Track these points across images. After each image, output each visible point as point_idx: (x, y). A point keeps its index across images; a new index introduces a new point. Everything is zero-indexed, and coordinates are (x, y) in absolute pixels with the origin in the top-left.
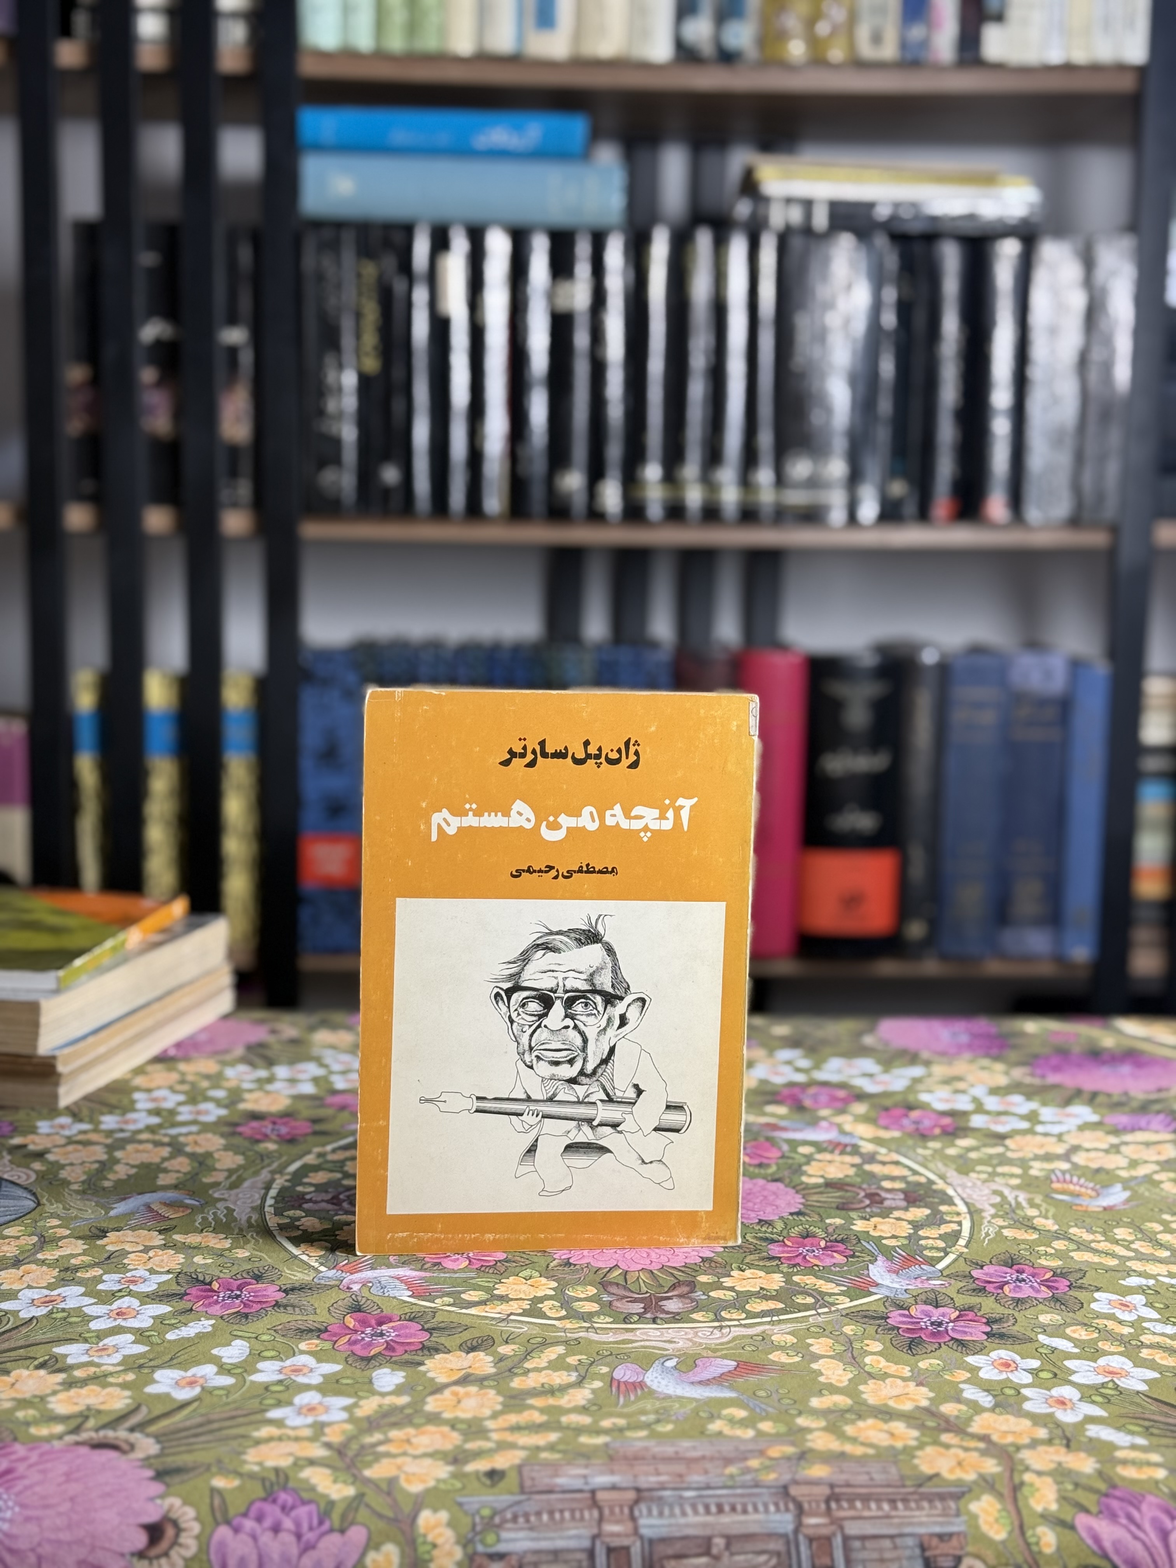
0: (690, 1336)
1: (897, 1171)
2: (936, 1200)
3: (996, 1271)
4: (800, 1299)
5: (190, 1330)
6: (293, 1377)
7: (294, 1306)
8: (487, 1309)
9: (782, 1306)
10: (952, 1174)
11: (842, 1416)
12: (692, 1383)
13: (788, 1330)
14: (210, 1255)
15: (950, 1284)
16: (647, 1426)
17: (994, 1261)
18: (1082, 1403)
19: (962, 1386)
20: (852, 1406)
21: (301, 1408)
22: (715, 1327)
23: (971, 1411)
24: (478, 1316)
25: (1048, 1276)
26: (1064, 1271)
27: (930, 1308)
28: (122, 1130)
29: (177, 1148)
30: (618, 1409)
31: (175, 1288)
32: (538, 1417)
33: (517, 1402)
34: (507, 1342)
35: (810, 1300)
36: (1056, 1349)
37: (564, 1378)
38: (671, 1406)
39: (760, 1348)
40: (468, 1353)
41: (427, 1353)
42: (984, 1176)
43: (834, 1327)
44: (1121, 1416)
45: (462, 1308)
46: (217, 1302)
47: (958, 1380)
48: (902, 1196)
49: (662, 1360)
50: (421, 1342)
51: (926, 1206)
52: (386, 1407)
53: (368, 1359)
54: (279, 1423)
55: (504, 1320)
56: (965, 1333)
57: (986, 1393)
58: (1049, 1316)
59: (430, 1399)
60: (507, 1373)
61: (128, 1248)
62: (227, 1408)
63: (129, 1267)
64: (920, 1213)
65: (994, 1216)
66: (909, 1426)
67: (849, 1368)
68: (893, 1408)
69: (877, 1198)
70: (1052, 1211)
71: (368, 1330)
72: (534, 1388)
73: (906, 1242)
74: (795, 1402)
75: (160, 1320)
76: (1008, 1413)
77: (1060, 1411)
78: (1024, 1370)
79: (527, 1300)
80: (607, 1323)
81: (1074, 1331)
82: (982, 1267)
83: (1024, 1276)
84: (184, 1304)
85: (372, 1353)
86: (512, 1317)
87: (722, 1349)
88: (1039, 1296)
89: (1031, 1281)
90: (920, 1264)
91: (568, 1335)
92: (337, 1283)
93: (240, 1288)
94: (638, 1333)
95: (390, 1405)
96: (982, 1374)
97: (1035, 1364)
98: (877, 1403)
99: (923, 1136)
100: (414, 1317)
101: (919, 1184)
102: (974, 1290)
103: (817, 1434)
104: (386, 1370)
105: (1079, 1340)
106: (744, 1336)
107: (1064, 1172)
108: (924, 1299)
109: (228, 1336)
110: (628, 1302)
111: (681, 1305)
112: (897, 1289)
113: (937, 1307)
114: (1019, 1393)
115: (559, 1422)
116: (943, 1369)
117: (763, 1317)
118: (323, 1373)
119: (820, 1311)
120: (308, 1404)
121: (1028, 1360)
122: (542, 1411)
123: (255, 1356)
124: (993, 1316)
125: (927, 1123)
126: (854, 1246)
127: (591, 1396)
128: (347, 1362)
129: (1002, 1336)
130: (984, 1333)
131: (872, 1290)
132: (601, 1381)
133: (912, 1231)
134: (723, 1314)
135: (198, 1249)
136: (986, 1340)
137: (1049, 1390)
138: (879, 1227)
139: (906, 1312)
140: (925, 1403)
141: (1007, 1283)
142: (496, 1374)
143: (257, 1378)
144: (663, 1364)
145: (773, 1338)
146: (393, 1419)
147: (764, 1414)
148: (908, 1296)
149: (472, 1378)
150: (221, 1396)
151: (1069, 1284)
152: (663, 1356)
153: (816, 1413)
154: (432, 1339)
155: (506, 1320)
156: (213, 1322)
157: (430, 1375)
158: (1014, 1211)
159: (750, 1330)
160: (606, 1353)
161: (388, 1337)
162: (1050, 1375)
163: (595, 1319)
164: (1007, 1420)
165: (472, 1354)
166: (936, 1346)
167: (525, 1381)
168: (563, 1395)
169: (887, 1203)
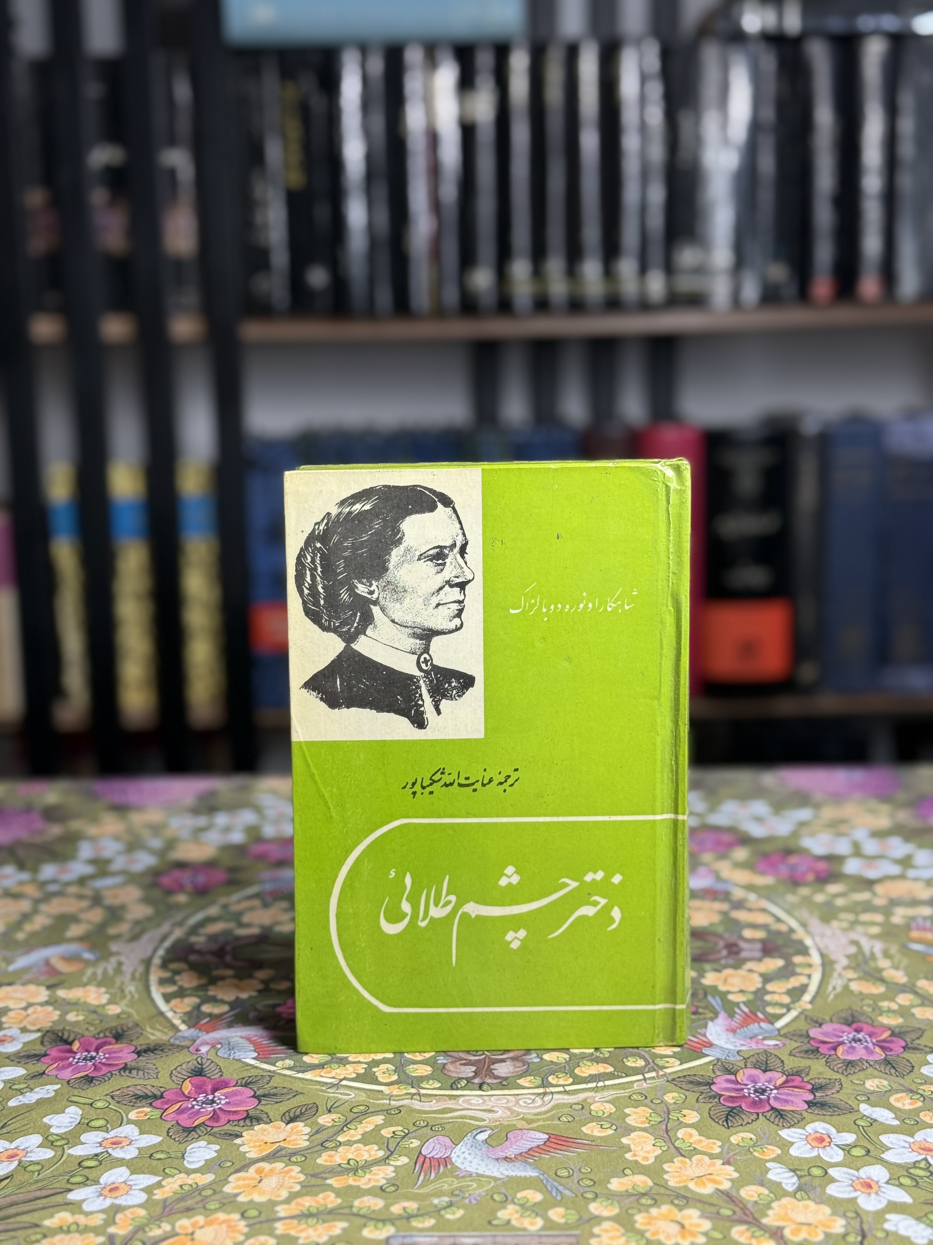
0: (510, 1105)
1: (761, 919)
2: (791, 950)
3: (834, 1030)
4: (631, 1062)
5: (31, 1098)
6: (110, 1151)
7: (138, 1069)
8: (322, 1074)
9: (610, 1069)
10: (815, 924)
11: (638, 1200)
12: (497, 1159)
13: (610, 1098)
14: (83, 1010)
15: (784, 1045)
16: (438, 1211)
17: (834, 1019)
18: (889, 1186)
19: (769, 1165)
20: (651, 1188)
21: (104, 1188)
22: (539, 1094)
23: (772, 1195)
24: (312, 1081)
25: (886, 1035)
26: (903, 1030)
27: (757, 1072)
28: (54, 881)
29: (97, 900)
30: (416, 1191)
31: (39, 1049)
32: (331, 1200)
33: (319, 1182)
34: (330, 1111)
35: (641, 1063)
36: (875, 1120)
37: (373, 1153)
38: (469, 1186)
39: (576, 1119)
40: (287, 1124)
41: (249, 1124)
42: (845, 925)
43: (656, 1095)
44: (926, 1203)
45: (299, 1072)
46: (70, 1065)
47: (767, 1158)
48: (758, 946)
49: (475, 1132)
50: (247, 1111)
51: (781, 957)
52: (186, 1188)
53: (189, 1130)
54: (75, 1207)
55: (336, 1085)
56: (786, 1101)
57: (792, 1174)
58: (876, 1081)
59: (231, 1179)
60: (319, 1147)
61: (11, 1004)
62: (35, 1186)
63: (5, 1026)
64: (775, 964)
65: (845, 968)
66: (703, 1216)
67: (660, 1143)
68: (692, 1192)
69: (735, 949)
70: (905, 961)
71: (201, 1097)
72: (339, 1165)
73: (751, 997)
74: (595, 1183)
75: (10, 1084)
76: (809, 1199)
77: (863, 1195)
78: (837, 1146)
79: (365, 1063)
80: (434, 1089)
81: (898, 1100)
82: (820, 1025)
83: (860, 1036)
84: (39, 1067)
85: (196, 1123)
86: (344, 1083)
87: (538, 1120)
88: (872, 1059)
89: (866, 1041)
90: (758, 1021)
91: (393, 1103)
92: (187, 1043)
93: (97, 1050)
94: (461, 1100)
95: (191, 1185)
96: (793, 1151)
97: (849, 1138)
98: (677, 1185)
99: (795, 882)
100: (250, 1083)
101: (779, 933)
102: (807, 1052)
103: (606, 1225)
104: (203, 1143)
105: (900, 1110)
106: (564, 1105)
107: (925, 918)
108: (754, 1061)
109: (65, 1102)
110: (461, 1064)
111: (511, 1069)
112: (730, 1050)
113: (765, 1071)
114: (826, 1173)
115: (351, 1207)
116: (754, 1146)
117: (589, 1082)
118: (141, 1146)
119: (647, 1075)
120: (114, 1183)
121: (843, 1134)
122: (338, 1193)
123: (85, 1125)
124: (820, 1081)
125: (802, 868)
126: (700, 1001)
127: (394, 1174)
128: (168, 1132)
129: (823, 1105)
130: (806, 1102)
131: (704, 1051)
132: (409, 1157)
133: (759, 985)
134: (551, 1079)
135: (74, 1005)
136: (806, 1110)
137: (858, 1170)
138: (730, 980)
139: (732, 1077)
140: (726, 1185)
141: (842, 1043)
142: (308, 1149)
143: (78, 1151)
144: (475, 1137)
145: (592, 1107)
146: (190, 1203)
147: (559, 1198)
148: (739, 1058)
149: (283, 1152)
150: (34, 1172)
151: (903, 1044)
152: (479, 1127)
153: (611, 1196)
154: (260, 1107)
155: (337, 1086)
156: (58, 1087)
157: (242, 1149)
158: (866, 962)
159: (572, 1097)
160: (422, 1124)
161: (218, 1104)
162: (863, 1152)
163: (424, 1085)
164: (806, 1207)
165: (291, 1125)
166: (755, 1116)
167: (332, 1156)
168: (365, 1173)
169: (744, 954)
